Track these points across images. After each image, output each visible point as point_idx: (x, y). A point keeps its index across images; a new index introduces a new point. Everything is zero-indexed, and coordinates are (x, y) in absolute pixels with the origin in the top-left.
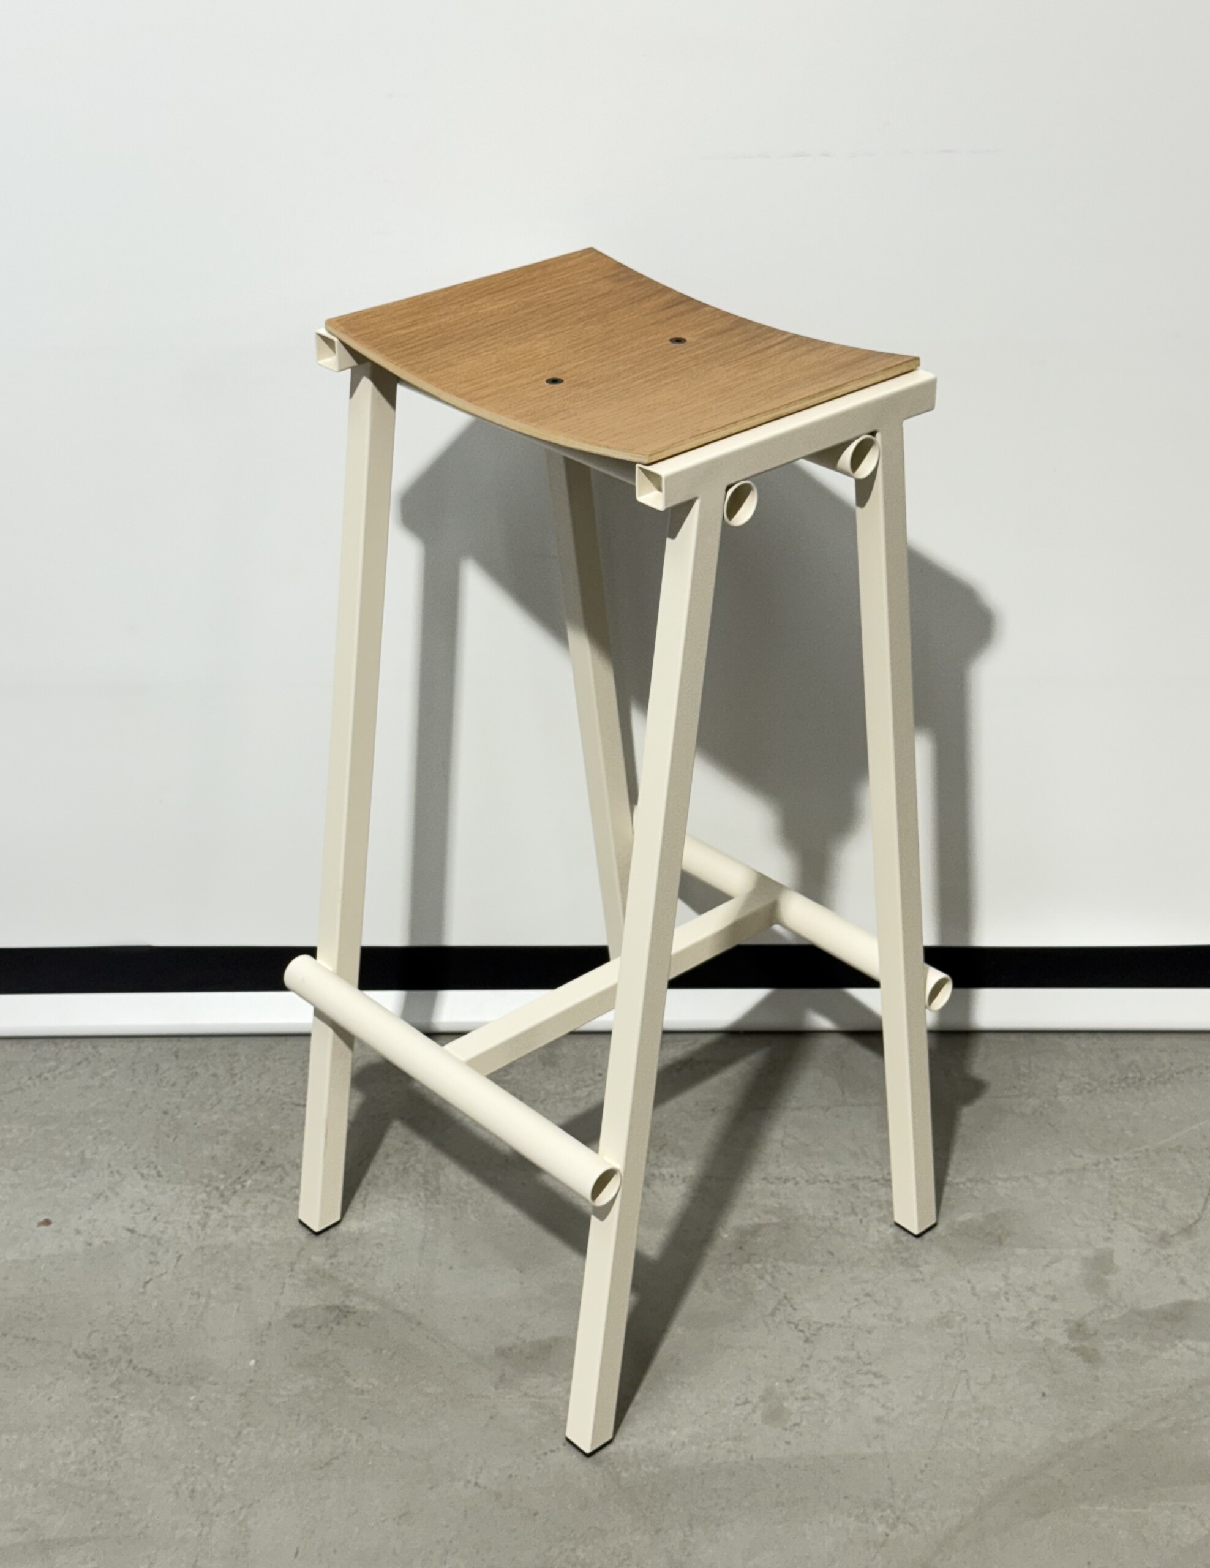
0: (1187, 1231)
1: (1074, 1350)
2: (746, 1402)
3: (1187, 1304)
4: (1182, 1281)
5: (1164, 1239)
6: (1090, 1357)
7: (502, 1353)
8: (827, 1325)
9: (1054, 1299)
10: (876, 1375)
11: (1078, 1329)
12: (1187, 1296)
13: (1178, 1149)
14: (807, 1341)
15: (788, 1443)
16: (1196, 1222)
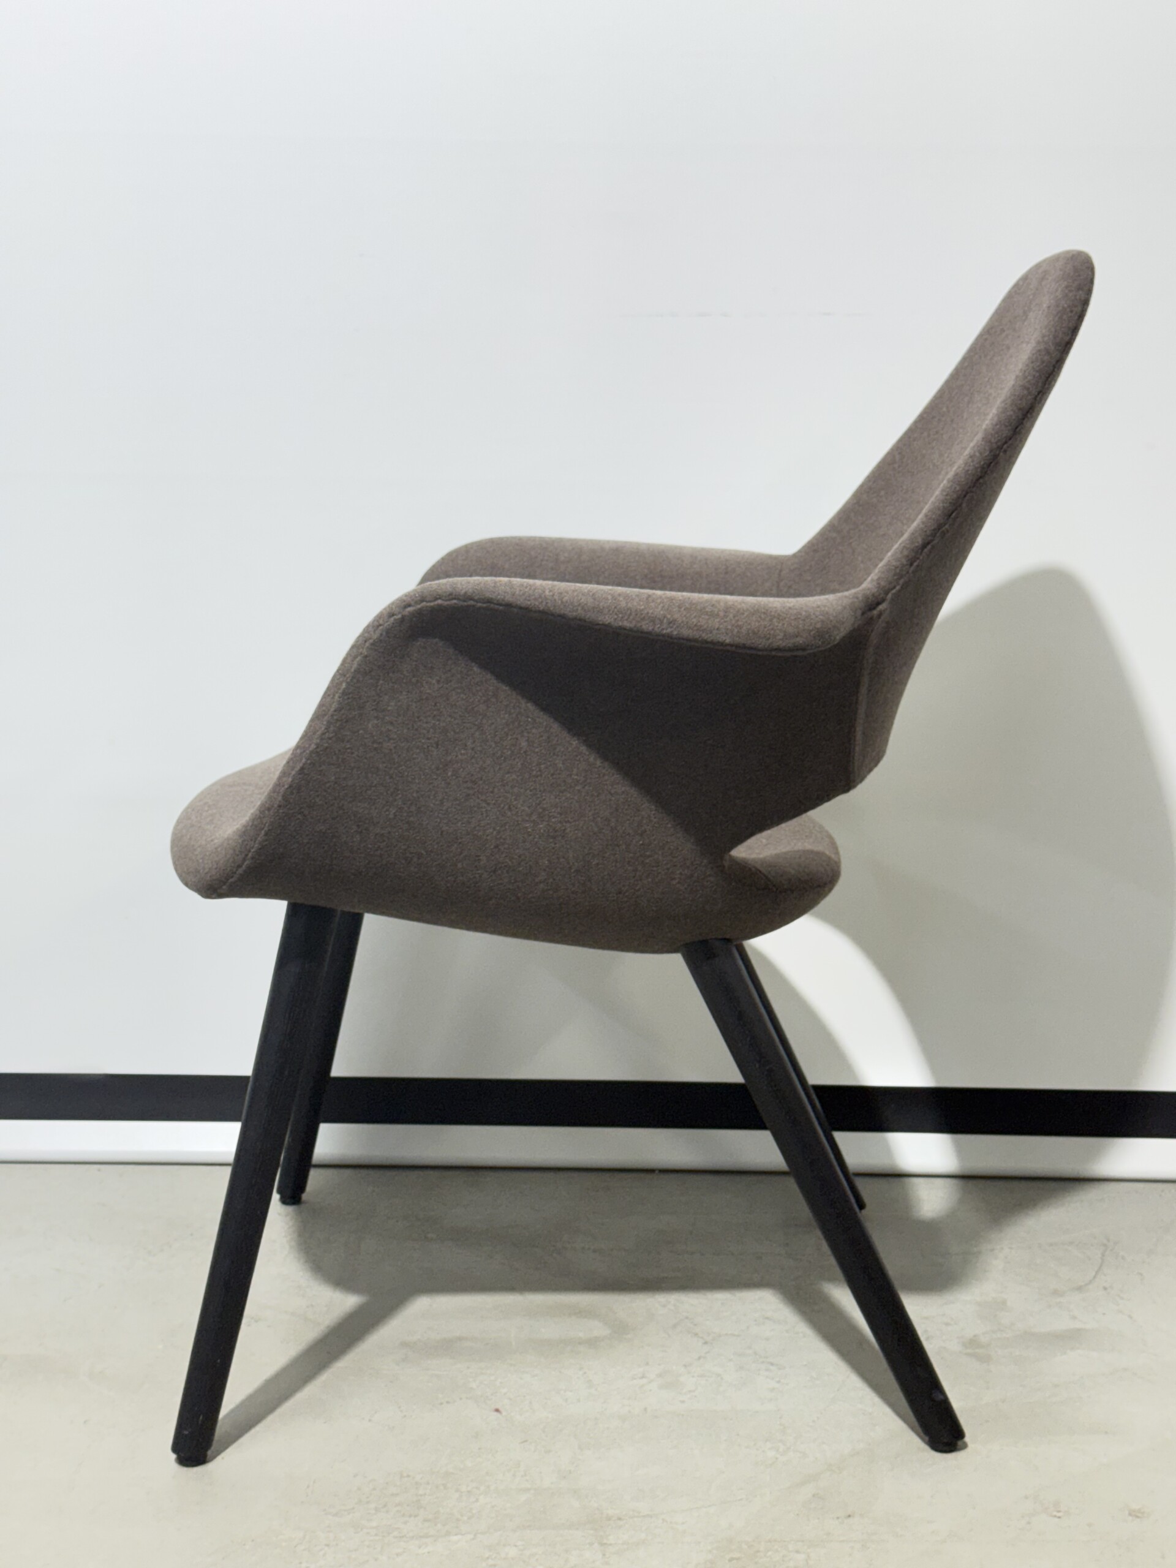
0: (1079, 1289)
1: (967, 1354)
2: (643, 1377)
3: (1079, 1330)
4: (1074, 1318)
5: (1056, 1293)
6: (985, 1359)
7: (404, 1344)
8: (726, 1334)
9: (947, 1324)
10: (772, 1364)
11: (972, 1343)
12: (1078, 1325)
13: (1071, 1243)
14: (706, 1343)
15: (683, 1402)
16: (1086, 1285)
